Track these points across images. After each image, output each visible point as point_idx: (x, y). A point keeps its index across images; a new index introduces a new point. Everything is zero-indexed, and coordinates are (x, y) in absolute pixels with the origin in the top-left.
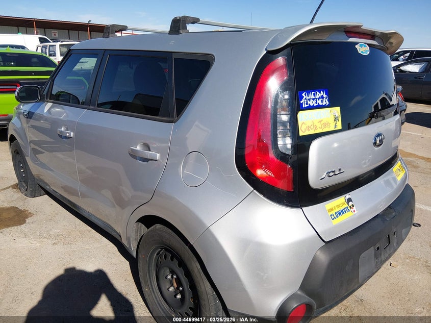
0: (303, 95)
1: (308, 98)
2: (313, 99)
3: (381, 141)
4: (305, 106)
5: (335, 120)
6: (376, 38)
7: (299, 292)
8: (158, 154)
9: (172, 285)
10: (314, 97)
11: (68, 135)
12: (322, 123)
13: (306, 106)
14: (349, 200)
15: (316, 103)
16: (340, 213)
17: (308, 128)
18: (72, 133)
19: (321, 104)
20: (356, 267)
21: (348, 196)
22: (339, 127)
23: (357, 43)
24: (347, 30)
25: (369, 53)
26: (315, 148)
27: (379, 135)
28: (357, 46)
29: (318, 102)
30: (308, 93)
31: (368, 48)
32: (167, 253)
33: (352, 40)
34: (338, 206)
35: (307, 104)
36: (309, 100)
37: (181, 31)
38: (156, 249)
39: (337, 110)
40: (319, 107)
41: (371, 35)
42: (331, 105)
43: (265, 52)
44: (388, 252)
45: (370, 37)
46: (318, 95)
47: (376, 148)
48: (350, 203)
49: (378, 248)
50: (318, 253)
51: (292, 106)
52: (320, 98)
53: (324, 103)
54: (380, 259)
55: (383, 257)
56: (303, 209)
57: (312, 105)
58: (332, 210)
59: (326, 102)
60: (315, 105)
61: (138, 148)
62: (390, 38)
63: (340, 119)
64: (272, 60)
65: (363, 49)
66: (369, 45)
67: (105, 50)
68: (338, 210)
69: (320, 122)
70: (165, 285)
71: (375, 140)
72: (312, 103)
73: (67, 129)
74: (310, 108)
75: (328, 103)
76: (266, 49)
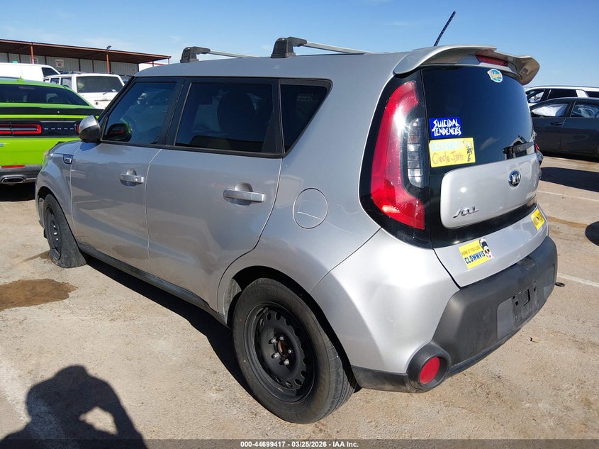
0: (435, 122)
1: (440, 127)
2: (445, 128)
3: (518, 180)
4: (436, 134)
5: (468, 152)
6: (509, 64)
7: (433, 343)
8: (263, 195)
9: (277, 351)
10: (445, 126)
11: (136, 180)
12: (455, 154)
13: (438, 135)
14: (484, 244)
15: (448, 132)
16: (476, 257)
17: (441, 159)
18: (142, 178)
19: (453, 133)
20: (494, 319)
21: (482, 239)
22: (473, 160)
23: (489, 69)
24: (478, 53)
25: (501, 80)
26: (447, 181)
27: (515, 173)
28: (488, 72)
29: (450, 131)
30: (440, 120)
31: (500, 75)
32: (272, 312)
33: (483, 65)
34: (473, 250)
35: (439, 133)
36: (441, 128)
37: (287, 54)
38: (257, 309)
39: (470, 141)
40: (451, 136)
41: (503, 60)
42: (464, 135)
43: (393, 76)
44: (528, 308)
45: (502, 63)
46: (450, 123)
47: (512, 188)
48: (486, 248)
49: (517, 303)
50: (452, 301)
51: (422, 135)
52: (452, 127)
53: (456, 133)
54: (520, 316)
55: (523, 315)
56: (435, 249)
57: (444, 134)
58: (466, 252)
59: (458, 131)
60: (447, 134)
61: (236, 189)
62: (524, 64)
63: (473, 151)
64: (400, 84)
65: (495, 76)
66: (502, 71)
67: (186, 77)
68: (472, 253)
69: (452, 153)
70: (268, 352)
71: (511, 178)
72: (444, 132)
73: (135, 173)
74: (442, 137)
75: (460, 133)
76: (394, 73)
